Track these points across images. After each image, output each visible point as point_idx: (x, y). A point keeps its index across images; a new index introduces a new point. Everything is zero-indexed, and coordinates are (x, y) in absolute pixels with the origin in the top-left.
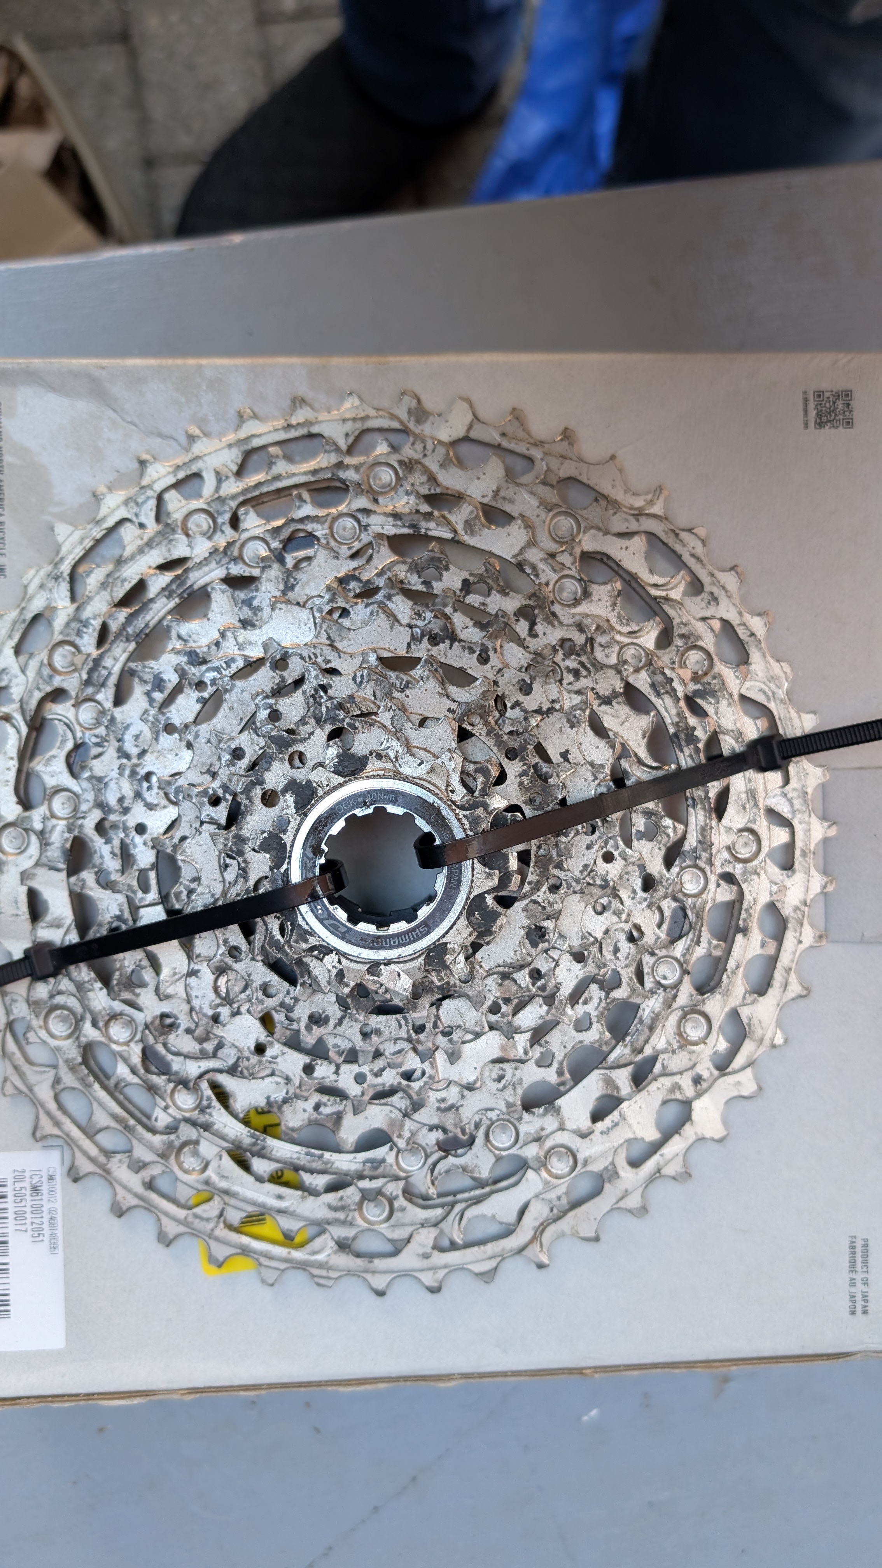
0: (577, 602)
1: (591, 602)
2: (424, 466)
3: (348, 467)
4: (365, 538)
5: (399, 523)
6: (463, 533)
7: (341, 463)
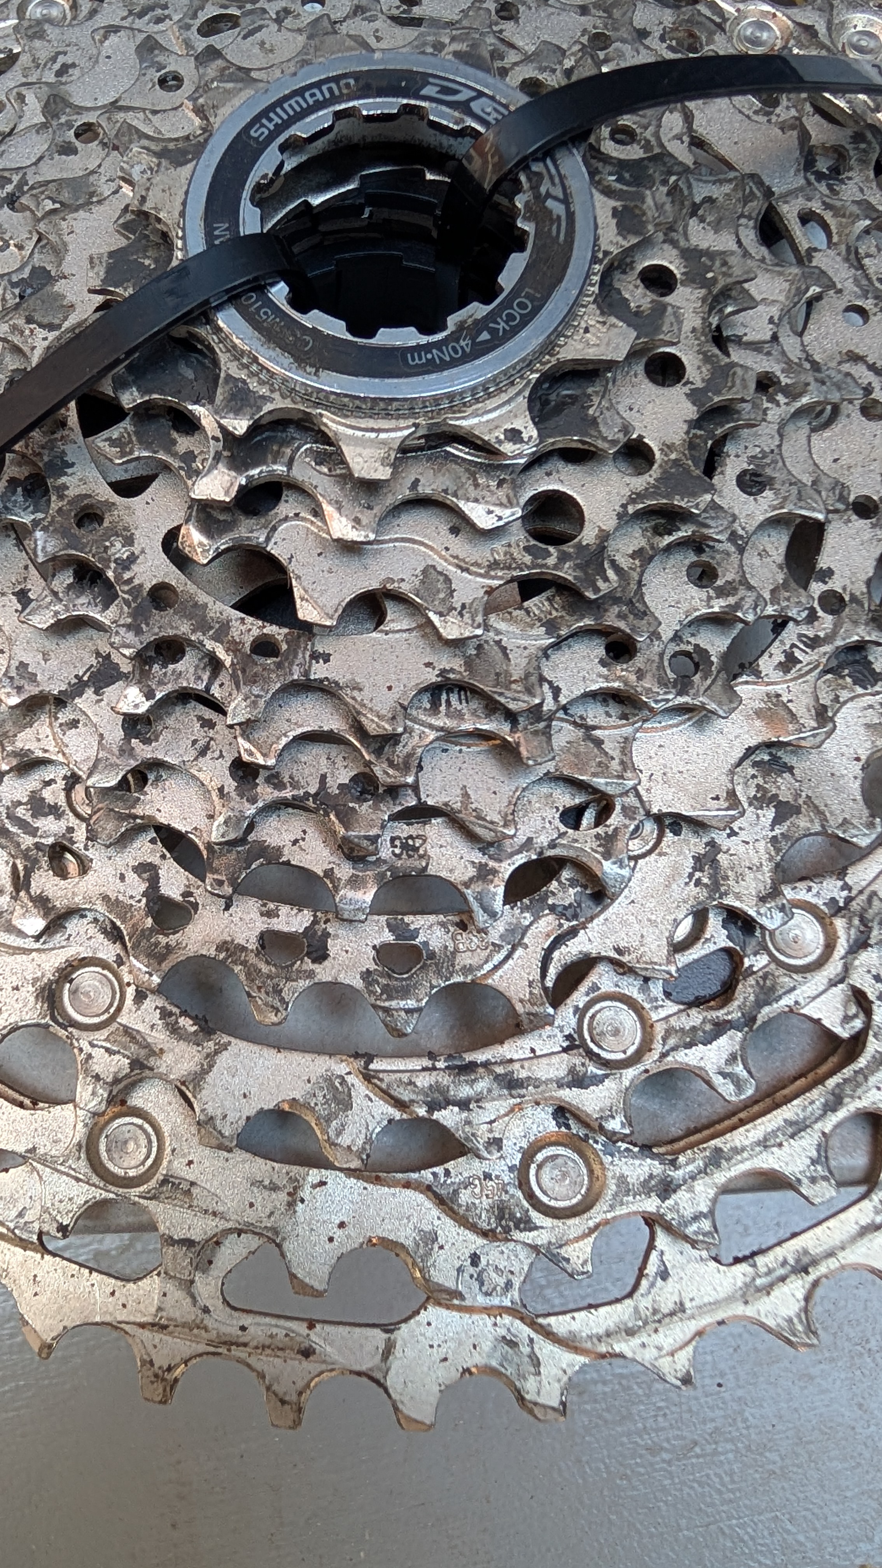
0: (66, 973)
1: (35, 980)
2: (473, 1228)
3: (645, 1188)
4: (566, 1017)
5: (500, 1070)
6: (350, 1079)
7: (663, 1197)
